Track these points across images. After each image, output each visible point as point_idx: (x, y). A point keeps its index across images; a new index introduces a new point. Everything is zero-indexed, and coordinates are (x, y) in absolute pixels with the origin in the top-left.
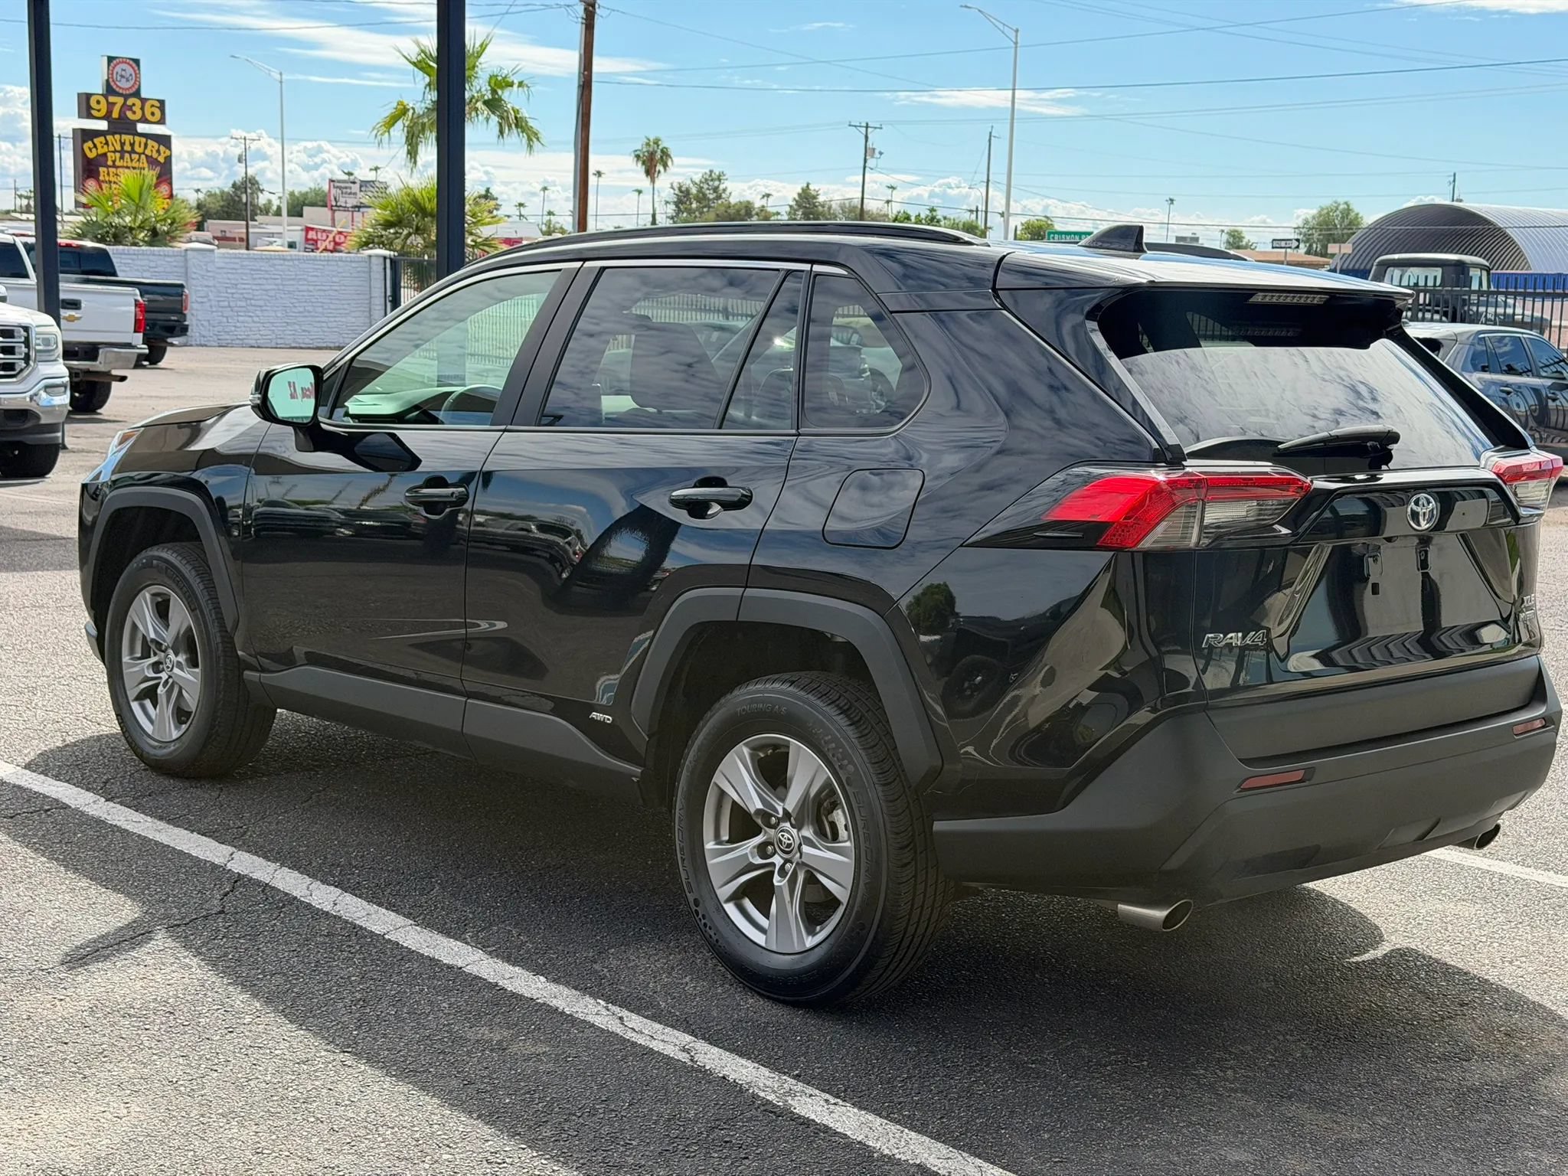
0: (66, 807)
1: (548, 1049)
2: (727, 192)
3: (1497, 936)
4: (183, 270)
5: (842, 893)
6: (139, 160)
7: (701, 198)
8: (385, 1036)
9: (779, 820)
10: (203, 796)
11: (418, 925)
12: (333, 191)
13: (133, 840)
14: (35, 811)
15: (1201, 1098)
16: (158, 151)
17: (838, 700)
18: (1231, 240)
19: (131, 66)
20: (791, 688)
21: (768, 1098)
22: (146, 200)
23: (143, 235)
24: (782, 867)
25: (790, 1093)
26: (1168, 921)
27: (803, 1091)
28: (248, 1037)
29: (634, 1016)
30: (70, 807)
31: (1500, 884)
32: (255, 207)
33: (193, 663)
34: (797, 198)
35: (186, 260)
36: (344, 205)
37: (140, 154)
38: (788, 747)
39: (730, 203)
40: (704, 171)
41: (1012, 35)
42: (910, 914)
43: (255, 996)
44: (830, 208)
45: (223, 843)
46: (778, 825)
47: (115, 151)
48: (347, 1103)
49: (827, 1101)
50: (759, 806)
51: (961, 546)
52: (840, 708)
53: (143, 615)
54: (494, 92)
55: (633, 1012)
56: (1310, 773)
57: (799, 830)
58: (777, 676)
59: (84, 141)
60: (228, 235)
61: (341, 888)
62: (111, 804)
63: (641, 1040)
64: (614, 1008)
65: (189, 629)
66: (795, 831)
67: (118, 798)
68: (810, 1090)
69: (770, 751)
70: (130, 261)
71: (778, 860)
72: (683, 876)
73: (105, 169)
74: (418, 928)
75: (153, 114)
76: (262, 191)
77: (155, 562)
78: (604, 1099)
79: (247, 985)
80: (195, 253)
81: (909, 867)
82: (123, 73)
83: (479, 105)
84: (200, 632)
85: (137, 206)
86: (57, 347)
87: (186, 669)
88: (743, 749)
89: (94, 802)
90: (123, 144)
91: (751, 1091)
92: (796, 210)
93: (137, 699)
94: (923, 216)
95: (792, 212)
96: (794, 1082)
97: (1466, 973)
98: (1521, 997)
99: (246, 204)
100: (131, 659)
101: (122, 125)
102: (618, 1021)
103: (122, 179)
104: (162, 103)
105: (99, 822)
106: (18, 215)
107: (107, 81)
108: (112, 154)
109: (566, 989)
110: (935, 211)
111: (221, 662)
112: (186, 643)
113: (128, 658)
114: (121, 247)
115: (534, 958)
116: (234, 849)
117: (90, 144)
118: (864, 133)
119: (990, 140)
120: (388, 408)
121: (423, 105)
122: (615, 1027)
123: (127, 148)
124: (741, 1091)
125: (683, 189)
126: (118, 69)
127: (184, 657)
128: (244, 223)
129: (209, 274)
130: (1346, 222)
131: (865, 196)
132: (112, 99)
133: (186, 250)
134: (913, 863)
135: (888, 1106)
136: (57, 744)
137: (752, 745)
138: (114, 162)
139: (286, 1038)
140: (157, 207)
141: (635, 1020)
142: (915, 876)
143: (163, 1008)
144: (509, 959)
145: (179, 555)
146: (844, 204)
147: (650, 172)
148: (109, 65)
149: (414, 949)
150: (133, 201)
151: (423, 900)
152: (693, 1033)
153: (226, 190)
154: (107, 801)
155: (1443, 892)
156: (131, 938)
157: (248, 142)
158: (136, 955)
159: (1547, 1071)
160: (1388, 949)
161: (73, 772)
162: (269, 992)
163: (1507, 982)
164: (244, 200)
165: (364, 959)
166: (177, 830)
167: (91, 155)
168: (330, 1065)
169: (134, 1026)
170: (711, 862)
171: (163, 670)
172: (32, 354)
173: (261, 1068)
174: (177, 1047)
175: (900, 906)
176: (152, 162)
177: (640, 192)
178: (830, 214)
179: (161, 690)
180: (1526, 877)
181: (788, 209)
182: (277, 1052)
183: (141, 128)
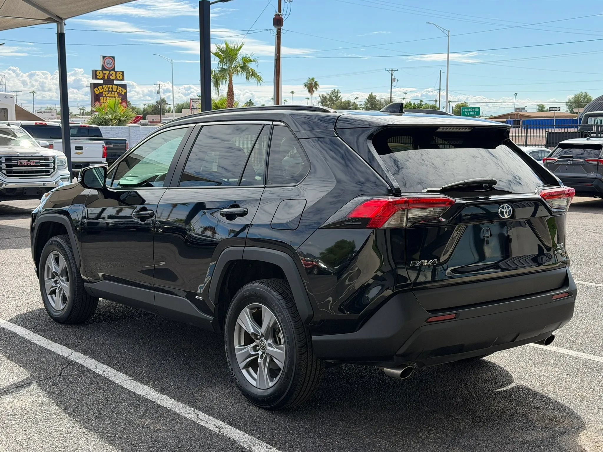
0: (18, 335)
1: (165, 427)
2: (341, 97)
3: (560, 380)
4: (128, 134)
5: (281, 365)
6: (115, 94)
7: (331, 100)
8: (104, 422)
9: (261, 337)
10: (69, 331)
11: (133, 380)
12: (192, 103)
13: (37, 348)
14: (5, 337)
15: (417, 445)
16: (122, 90)
17: (279, 289)
18: (540, 108)
19: (111, 59)
20: (262, 285)
21: (244, 446)
22: (116, 109)
23: (115, 121)
24: (262, 355)
25: (254, 444)
26: (403, 375)
27: (259, 443)
28: (51, 423)
29: (203, 414)
30: (19, 336)
31: (569, 360)
32: (165, 110)
33: (67, 280)
34: (368, 99)
35: (129, 130)
36: (196, 108)
37: (115, 92)
38: (262, 308)
39: (342, 101)
40: (331, 90)
41: (447, 33)
42: (306, 373)
43: (60, 407)
44: (380, 102)
45: (70, 349)
46: (260, 338)
47: (106, 91)
48: (80, 448)
49: (267, 447)
50: (252, 331)
51: (318, 228)
52: (279, 293)
53: (51, 262)
54: (244, 63)
55: (203, 412)
56: (457, 315)
57: (267, 340)
58: (257, 281)
59: (95, 88)
60: (155, 121)
61: (109, 366)
62: (35, 334)
63: (202, 424)
64: (197, 411)
65: (66, 267)
66: (266, 341)
67: (38, 332)
68: (262, 443)
69: (256, 310)
70: (109, 132)
71: (260, 353)
72: (228, 359)
73: (102, 98)
74: (132, 381)
75: (120, 77)
76: (167, 104)
77: (54, 242)
78: (179, 447)
79: (59, 403)
80: (133, 128)
81: (304, 354)
82: (109, 62)
83: (238, 68)
84: (69, 268)
85: (113, 111)
86: (65, 164)
87: (65, 282)
88: (247, 309)
89: (29, 334)
90: (109, 88)
91: (238, 443)
92: (368, 103)
93: (50, 294)
94: (416, 103)
95: (366, 103)
96: (256, 439)
97: (542, 395)
98: (561, 405)
99: (160, 109)
100: (48, 279)
101: (108, 81)
102: (196, 416)
103: (108, 101)
104: (123, 72)
105: (28, 341)
106: (79, 116)
107: (103, 65)
108: (105, 92)
109: (181, 404)
110: (422, 101)
111: (76, 279)
112: (65, 273)
113: (46, 279)
114: (107, 126)
115: (173, 392)
116: (74, 351)
117: (97, 89)
118: (391, 73)
119: (440, 73)
120: (135, 182)
121: (218, 69)
122: (194, 418)
123: (110, 89)
124: (234, 443)
125: (324, 97)
126: (107, 61)
127: (65, 278)
128: (160, 116)
129: (138, 135)
130: (586, 100)
131: (392, 97)
132: (104, 72)
133: (129, 127)
134: (306, 353)
135: (290, 449)
136: (24, 312)
137: (250, 307)
138: (105, 95)
139: (66, 423)
140: (120, 111)
141: (203, 416)
142: (307, 358)
143: (24, 412)
144: (163, 393)
145: (62, 239)
146: (386, 100)
147: (311, 91)
148: (103, 59)
149: (128, 389)
150: (112, 109)
151: (138, 370)
152: (224, 421)
153: (154, 104)
154: (34, 333)
155: (544, 363)
156: (23, 385)
157: (160, 86)
158: (22, 392)
159: (562, 434)
160: (514, 386)
161: (25, 323)
162: (66, 406)
163: (558, 399)
164: (160, 108)
165: (108, 393)
166: (55, 344)
167: (97, 93)
168: (79, 434)
169: (10, 419)
170: (237, 353)
171: (58, 283)
172: (56, 167)
173: (52, 435)
174: (24, 427)
175: (301, 370)
176: (119, 94)
177: (308, 99)
178: (380, 104)
179: (57, 291)
180: (581, 357)
181: (364, 103)
182: (60, 429)
183: (115, 82)
